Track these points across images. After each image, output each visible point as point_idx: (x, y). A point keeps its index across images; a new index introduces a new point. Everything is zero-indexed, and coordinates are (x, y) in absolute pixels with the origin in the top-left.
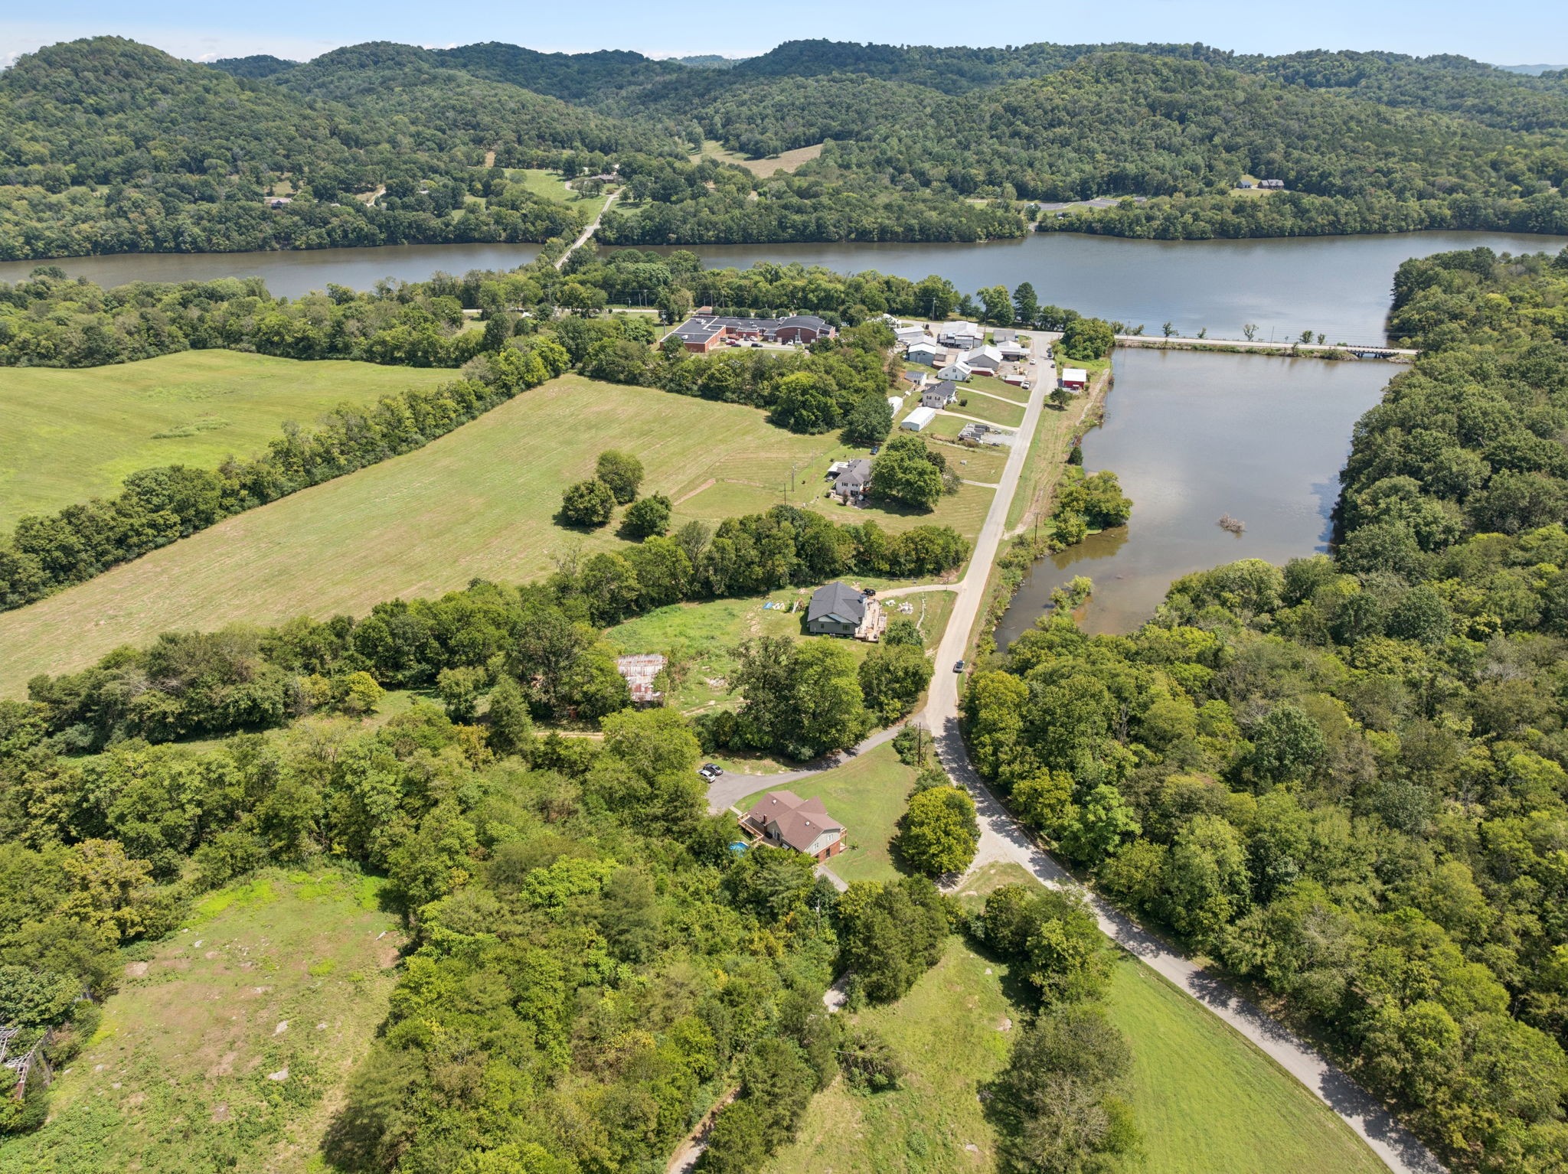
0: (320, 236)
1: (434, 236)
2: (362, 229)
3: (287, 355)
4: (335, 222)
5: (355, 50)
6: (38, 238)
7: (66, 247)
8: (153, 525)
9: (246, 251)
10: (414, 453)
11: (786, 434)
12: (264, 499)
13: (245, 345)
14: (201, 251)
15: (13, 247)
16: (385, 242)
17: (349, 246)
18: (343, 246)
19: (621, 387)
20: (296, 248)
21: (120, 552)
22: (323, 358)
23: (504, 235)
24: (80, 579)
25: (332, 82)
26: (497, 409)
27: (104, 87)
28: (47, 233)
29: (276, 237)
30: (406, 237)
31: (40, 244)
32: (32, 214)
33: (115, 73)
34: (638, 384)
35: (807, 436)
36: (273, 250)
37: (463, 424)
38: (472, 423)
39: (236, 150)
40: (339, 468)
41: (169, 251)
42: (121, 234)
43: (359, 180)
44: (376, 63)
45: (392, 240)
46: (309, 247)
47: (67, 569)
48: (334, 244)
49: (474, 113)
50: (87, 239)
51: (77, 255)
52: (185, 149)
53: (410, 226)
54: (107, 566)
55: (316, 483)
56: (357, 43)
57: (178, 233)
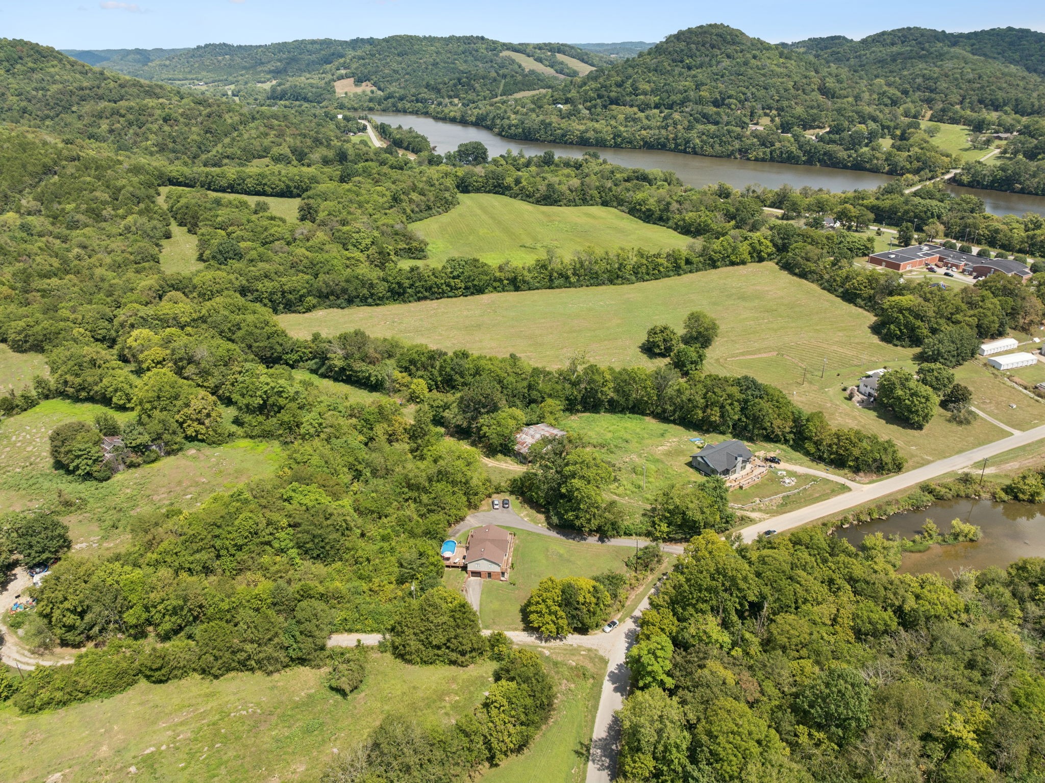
0: (764, 153)
1: (838, 163)
2: (792, 152)
3: (640, 218)
4: (778, 145)
5: (893, 33)
6: (619, 136)
7: (630, 142)
8: (448, 285)
9: (720, 157)
10: (625, 286)
11: (875, 339)
12: (517, 289)
13: (623, 208)
14: (695, 153)
15: (606, 140)
16: (805, 163)
17: (781, 162)
18: (778, 162)
19: (795, 278)
20: (748, 159)
21: (427, 294)
22: (654, 223)
23: (887, 168)
24: (405, 302)
25: (865, 55)
26: (699, 273)
27: (698, 53)
28: (625, 134)
29: (740, 151)
30: (819, 161)
31: (619, 140)
32: (624, 123)
33: (708, 45)
34: (806, 279)
35: (891, 345)
36: (736, 158)
37: (669, 276)
38: (677, 277)
39: (749, 94)
40: (570, 283)
41: (680, 151)
42: (660, 138)
43: (814, 121)
44: (903, 42)
45: (809, 162)
46: (756, 160)
47: (399, 294)
48: (772, 159)
49: (936, 80)
50: (643, 139)
51: (634, 148)
52: (720, 93)
53: (825, 154)
54: (419, 299)
55: (553, 288)
56: (896, 28)
57: (687, 142)
